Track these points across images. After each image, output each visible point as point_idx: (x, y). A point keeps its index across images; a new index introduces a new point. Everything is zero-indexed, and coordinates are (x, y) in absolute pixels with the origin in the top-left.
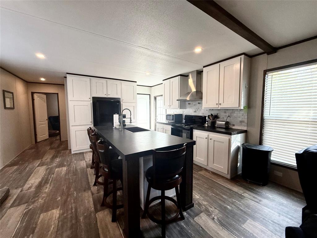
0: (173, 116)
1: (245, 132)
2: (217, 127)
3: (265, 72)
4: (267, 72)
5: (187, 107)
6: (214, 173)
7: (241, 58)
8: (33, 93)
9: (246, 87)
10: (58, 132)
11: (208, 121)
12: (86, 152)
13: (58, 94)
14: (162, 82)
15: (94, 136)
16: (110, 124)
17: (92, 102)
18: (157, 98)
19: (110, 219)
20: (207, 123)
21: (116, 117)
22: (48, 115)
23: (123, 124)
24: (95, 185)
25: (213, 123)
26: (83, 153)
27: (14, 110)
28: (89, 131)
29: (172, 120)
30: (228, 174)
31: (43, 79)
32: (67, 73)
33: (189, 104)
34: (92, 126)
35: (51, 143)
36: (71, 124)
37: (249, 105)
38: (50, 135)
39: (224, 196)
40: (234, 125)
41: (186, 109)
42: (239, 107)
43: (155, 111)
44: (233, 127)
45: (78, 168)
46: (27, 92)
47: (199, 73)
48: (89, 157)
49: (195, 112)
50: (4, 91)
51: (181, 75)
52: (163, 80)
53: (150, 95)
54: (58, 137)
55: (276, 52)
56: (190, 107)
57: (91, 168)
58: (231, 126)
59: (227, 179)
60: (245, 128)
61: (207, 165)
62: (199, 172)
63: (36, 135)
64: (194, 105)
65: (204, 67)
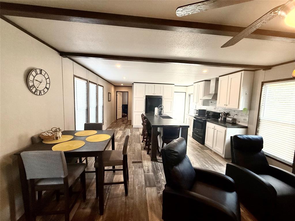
0: (197, 110)
1: (246, 127)
2: (227, 122)
3: (263, 83)
4: (264, 84)
5: (210, 104)
6: (215, 153)
7: (242, 73)
8: (117, 92)
9: (246, 94)
10: (126, 114)
11: (221, 117)
12: (140, 128)
13: (128, 92)
14: (193, 84)
15: (144, 118)
16: (153, 112)
17: (145, 98)
18: (191, 95)
19: (147, 153)
20: (220, 118)
21: (156, 109)
22: (122, 104)
23: (160, 113)
24: (142, 142)
25: (225, 119)
26: (138, 128)
27: (110, 102)
28: (142, 115)
29: (197, 113)
30: (223, 154)
31: (122, 85)
32: (134, 82)
33: (211, 102)
34: (144, 113)
35: (123, 121)
36: (134, 111)
37: (250, 107)
38: (123, 116)
39: (209, 162)
40: (239, 122)
41: (209, 106)
42: (238, 108)
43: (189, 105)
44: (239, 124)
45: (136, 134)
46: (115, 92)
47: (217, 80)
48: (141, 131)
49: (215, 109)
50: (109, 93)
51: (205, 81)
52: (194, 83)
53: (186, 93)
54: (126, 118)
55: (270, 69)
56: (212, 105)
57: (142, 135)
58: (237, 123)
59: (222, 157)
60: (246, 125)
61: (213, 147)
62: (204, 150)
63: (117, 115)
64: (215, 103)
65: (220, 76)
